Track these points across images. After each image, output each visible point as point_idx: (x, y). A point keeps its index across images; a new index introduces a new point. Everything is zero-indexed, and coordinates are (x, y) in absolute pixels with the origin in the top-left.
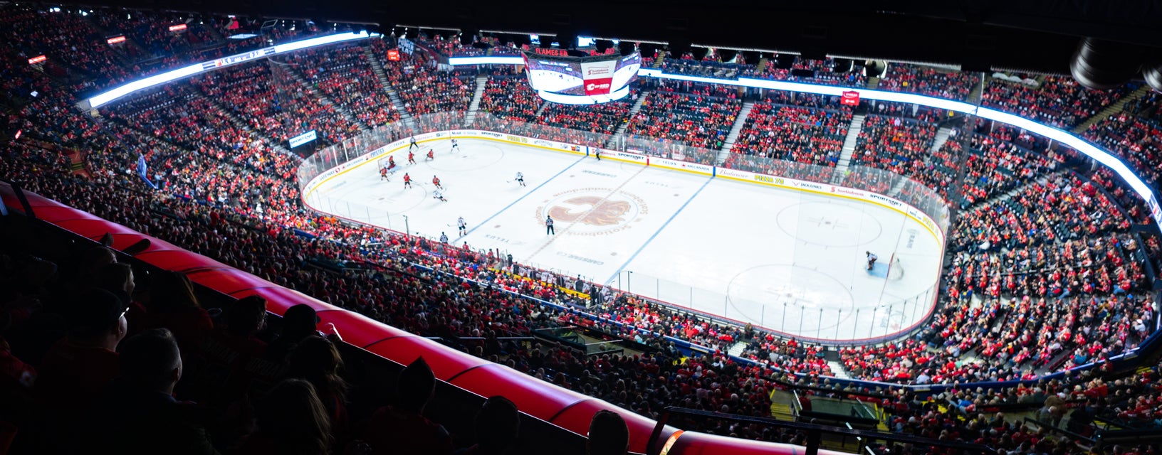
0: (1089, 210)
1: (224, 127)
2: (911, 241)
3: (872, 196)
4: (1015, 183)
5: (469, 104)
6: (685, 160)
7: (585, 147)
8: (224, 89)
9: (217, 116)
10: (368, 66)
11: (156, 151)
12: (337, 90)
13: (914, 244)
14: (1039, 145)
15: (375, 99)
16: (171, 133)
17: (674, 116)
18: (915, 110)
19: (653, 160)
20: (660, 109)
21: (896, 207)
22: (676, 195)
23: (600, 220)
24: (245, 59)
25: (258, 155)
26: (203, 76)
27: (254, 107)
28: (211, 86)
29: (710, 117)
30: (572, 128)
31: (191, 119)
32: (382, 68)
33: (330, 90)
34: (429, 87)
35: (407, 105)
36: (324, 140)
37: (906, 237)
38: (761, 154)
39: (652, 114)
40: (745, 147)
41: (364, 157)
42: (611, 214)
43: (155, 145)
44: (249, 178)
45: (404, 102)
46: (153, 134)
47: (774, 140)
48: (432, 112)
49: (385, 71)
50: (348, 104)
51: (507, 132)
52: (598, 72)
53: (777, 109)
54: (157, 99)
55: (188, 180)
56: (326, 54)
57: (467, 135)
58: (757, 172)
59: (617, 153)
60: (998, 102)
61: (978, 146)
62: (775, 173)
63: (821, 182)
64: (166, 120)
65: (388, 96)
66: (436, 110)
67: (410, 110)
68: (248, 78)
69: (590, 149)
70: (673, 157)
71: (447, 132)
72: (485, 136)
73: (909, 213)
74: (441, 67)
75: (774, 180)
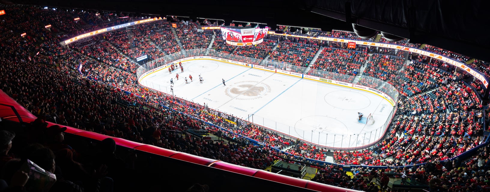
0: (466, 99)
1: (113, 53)
3: (370, 89)
4: (435, 86)
5: (208, 45)
6: (291, 71)
7: (251, 65)
8: (115, 38)
9: (111, 48)
10: (170, 30)
11: (87, 61)
12: (157, 39)
14: (451, 68)
15: (171, 43)
16: (93, 54)
17: (290, 52)
18: (396, 52)
19: (278, 70)
20: (284, 49)
21: (379, 94)
22: (284, 85)
23: (250, 94)
24: (123, 26)
25: (124, 64)
26: (107, 33)
27: (125, 45)
28: (110, 37)
29: (305, 53)
30: (247, 56)
31: (102, 49)
32: (175, 31)
33: (155, 39)
34: (193, 38)
35: (184, 46)
36: (150, 59)
37: (381, 107)
38: (324, 69)
39: (281, 51)
40: (317, 66)
41: (164, 66)
42: (255, 92)
43: (87, 59)
44: (120, 72)
45: (183, 44)
46: (87, 55)
47: (331, 64)
48: (193, 48)
49: (176, 32)
50: (161, 45)
51: (221, 58)
52: (248, 33)
53: (334, 50)
54: (90, 41)
55: (97, 72)
56: (154, 25)
57: (206, 58)
58: (321, 77)
60: (433, 49)
61: (422, 69)
62: (329, 78)
63: (348, 82)
64: (92, 50)
65: (176, 42)
66: (195, 48)
67: (185, 48)
68: (124, 34)
69: (253, 65)
70: (286, 70)
71: (198, 57)
72: (213, 59)
73: (385, 97)
74: (199, 30)
75: (328, 81)
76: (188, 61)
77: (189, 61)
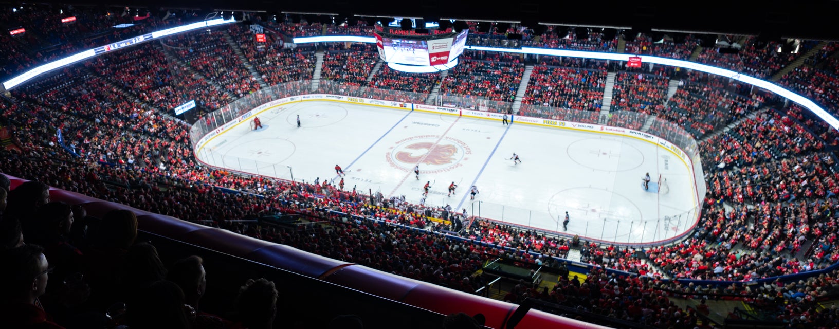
0: (792, 136)
1: (119, 100)
2: (666, 164)
3: (631, 132)
4: (732, 119)
5: (313, 73)
6: (489, 111)
7: (411, 104)
8: (114, 69)
9: (112, 92)
10: (227, 47)
11: (66, 124)
12: (206, 67)
13: (669, 166)
14: (745, 89)
15: (237, 73)
16: (76, 108)
17: (476, 78)
18: (651, 67)
19: (464, 112)
20: (463, 73)
21: (649, 139)
22: (488, 138)
23: (437, 161)
24: (128, 44)
25: (151, 122)
26: (94, 59)
27: (141, 83)
28: (103, 68)
29: (503, 77)
30: (398, 89)
31: (91, 95)
32: (239, 47)
33: (201, 67)
34: (280, 62)
35: (264, 76)
36: (202, 107)
37: (662, 162)
38: (545, 104)
39: (458, 77)
40: (533, 99)
41: (237, 120)
42: (444, 156)
43: (65, 119)
44: (148, 142)
45: (261, 74)
46: (60, 109)
47: (553, 93)
48: (285, 81)
49: (242, 50)
50: (216, 77)
51: (347, 95)
52: (440, 47)
53: (551, 69)
54: (59, 80)
55: (99, 147)
56: (193, 38)
57: (315, 98)
58: (544, 118)
59: (436, 107)
60: (713, 60)
61: (701, 93)
62: (558, 118)
63: (593, 123)
64: (70, 98)
65: (247, 70)
66: (287, 80)
67: (267, 80)
68: (132, 59)
69: (415, 105)
70: (480, 109)
71: (299, 96)
72: (330, 98)
73: (659, 143)
74: (286, 45)
75: (558, 124)
76: (280, 107)
77: (283, 107)
